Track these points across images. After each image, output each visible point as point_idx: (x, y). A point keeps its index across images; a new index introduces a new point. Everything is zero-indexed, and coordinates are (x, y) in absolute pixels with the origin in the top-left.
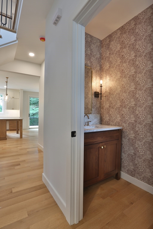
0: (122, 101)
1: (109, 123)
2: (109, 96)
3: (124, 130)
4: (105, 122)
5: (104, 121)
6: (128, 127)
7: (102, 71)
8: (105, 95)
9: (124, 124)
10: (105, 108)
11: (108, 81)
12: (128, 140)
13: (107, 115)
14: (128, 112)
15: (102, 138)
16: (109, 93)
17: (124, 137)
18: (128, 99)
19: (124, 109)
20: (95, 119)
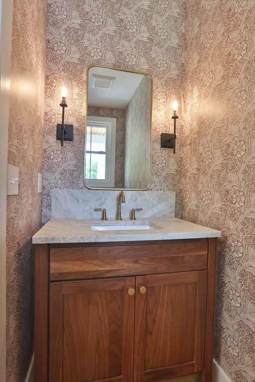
0: (227, 152)
1: (196, 215)
2: (197, 142)
3: (230, 241)
4: (189, 213)
5: (188, 209)
6: (241, 234)
7: (185, 79)
8: (189, 141)
9: (230, 223)
10: (188, 175)
11: (196, 100)
12: (242, 275)
13: (193, 195)
14: (242, 184)
15: (136, 262)
16: (198, 133)
17: (230, 264)
18: (242, 143)
19: (231, 176)
20: (160, 203)
